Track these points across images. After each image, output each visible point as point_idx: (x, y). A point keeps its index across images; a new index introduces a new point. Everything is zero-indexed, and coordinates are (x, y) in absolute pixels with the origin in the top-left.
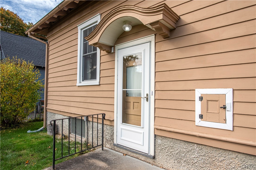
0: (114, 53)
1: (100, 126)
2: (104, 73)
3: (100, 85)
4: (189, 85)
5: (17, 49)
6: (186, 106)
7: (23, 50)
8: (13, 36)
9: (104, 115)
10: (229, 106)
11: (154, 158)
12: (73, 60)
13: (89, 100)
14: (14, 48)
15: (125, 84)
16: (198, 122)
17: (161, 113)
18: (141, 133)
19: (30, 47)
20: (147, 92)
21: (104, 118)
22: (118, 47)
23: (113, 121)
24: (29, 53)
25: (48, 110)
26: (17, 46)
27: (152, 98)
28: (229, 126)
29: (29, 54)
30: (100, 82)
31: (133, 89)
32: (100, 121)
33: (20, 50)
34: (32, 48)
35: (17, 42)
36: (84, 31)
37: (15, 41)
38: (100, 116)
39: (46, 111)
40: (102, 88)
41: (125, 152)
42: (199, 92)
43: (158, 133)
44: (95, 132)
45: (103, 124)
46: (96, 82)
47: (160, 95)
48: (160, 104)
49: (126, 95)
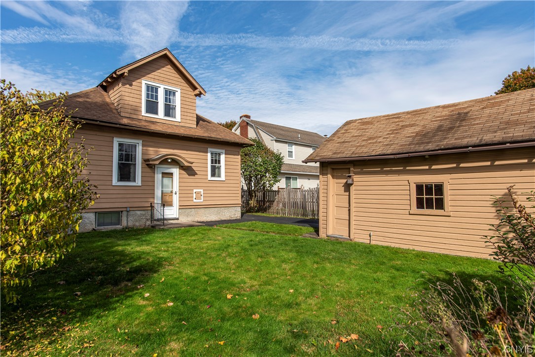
0: (154, 168)
3: (141, 186)
10: (202, 195)
11: (178, 219)
17: (182, 199)
18: (172, 209)
20: (176, 190)
27: (178, 193)
28: (202, 201)
36: (118, 143)
40: (143, 188)
43: (181, 207)
44: (135, 217)
46: (136, 184)
47: (182, 192)
48: (181, 195)
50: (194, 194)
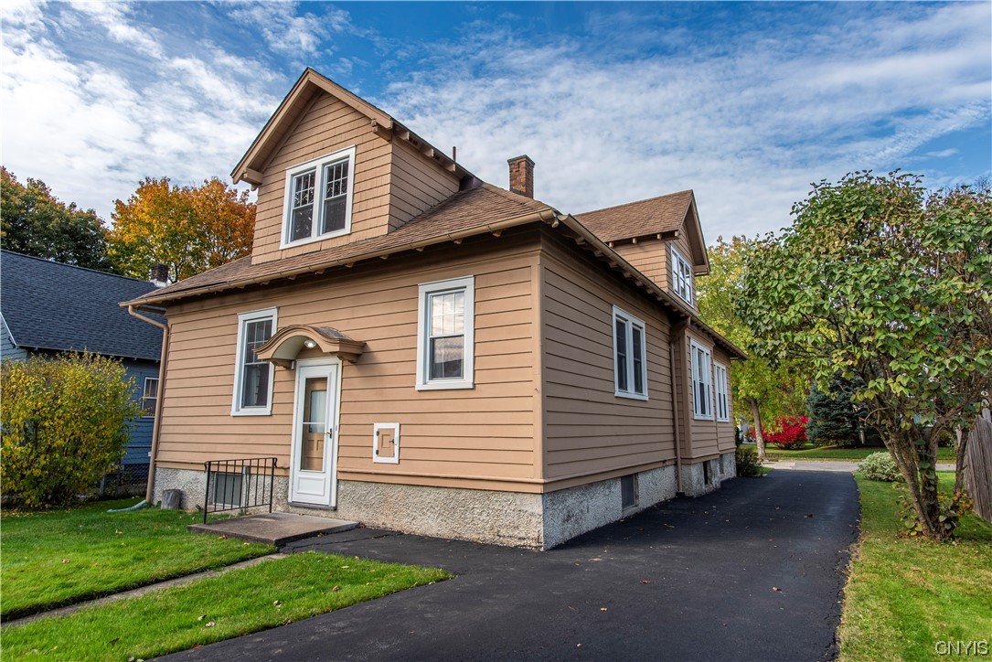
0: (295, 369)
1: (268, 480)
2: (279, 398)
3: (271, 415)
4: (363, 419)
5: (37, 303)
6: (364, 442)
7: (53, 306)
8: (16, 259)
9: (275, 461)
10: (396, 441)
11: (335, 509)
12: (226, 370)
13: (252, 439)
14: (28, 301)
15: (308, 415)
16: (376, 459)
17: (344, 452)
18: (321, 480)
19: (71, 296)
20: (331, 426)
21: (274, 464)
22: (300, 362)
23: (289, 468)
24: (72, 314)
25: (158, 465)
26: (36, 294)
27: (336, 434)
28: (395, 460)
29: (72, 317)
30: (271, 411)
31: (316, 423)
32: (269, 472)
33: (46, 305)
34: (78, 297)
35: (33, 279)
36: (248, 324)
37: (27, 279)
38: (269, 463)
39: (155, 466)
40: (275, 420)
41: (303, 511)
42: (377, 426)
43: (342, 476)
44: (260, 492)
45: (273, 476)
46: (266, 410)
47: (345, 430)
48: (344, 441)
49: (308, 431)
50: (376, 438)
